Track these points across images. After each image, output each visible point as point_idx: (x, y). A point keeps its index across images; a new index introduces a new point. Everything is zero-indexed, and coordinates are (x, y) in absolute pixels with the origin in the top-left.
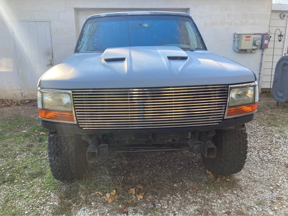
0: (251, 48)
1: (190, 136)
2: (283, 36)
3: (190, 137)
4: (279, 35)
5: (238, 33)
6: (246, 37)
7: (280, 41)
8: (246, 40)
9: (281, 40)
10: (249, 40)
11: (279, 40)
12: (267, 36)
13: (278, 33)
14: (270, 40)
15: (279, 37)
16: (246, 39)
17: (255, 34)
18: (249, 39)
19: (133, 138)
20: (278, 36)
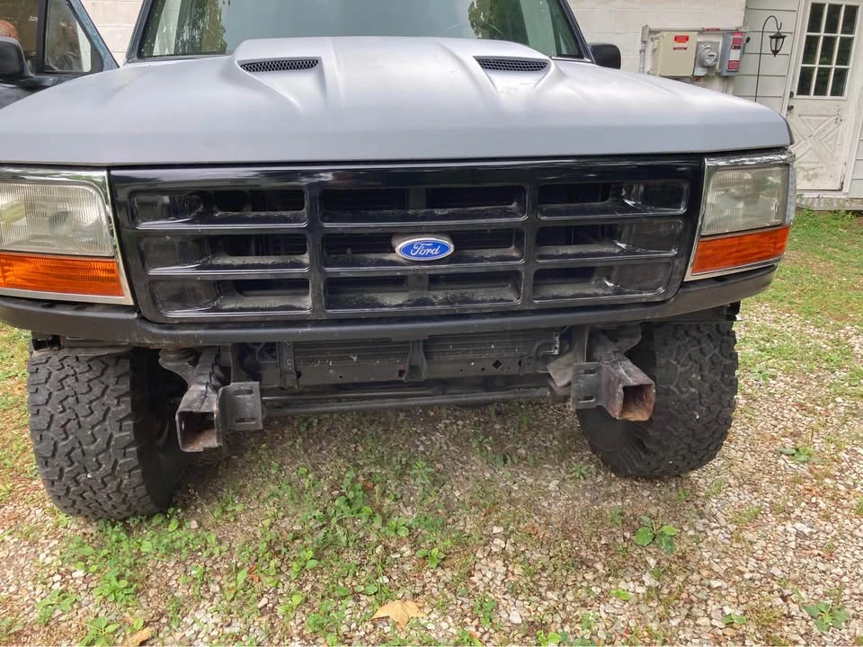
0: (690, 74)
1: (558, 346)
2: (783, 37)
3: (556, 352)
4: (772, 34)
5: (653, 26)
6: (676, 39)
7: (775, 52)
8: (675, 49)
9: (778, 49)
10: (685, 49)
11: (774, 49)
12: (739, 36)
13: (772, 28)
14: (746, 51)
15: (774, 40)
16: (678, 45)
17: (702, 32)
18: (684, 45)
19: (355, 359)
20: (772, 37)
